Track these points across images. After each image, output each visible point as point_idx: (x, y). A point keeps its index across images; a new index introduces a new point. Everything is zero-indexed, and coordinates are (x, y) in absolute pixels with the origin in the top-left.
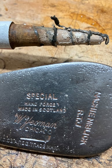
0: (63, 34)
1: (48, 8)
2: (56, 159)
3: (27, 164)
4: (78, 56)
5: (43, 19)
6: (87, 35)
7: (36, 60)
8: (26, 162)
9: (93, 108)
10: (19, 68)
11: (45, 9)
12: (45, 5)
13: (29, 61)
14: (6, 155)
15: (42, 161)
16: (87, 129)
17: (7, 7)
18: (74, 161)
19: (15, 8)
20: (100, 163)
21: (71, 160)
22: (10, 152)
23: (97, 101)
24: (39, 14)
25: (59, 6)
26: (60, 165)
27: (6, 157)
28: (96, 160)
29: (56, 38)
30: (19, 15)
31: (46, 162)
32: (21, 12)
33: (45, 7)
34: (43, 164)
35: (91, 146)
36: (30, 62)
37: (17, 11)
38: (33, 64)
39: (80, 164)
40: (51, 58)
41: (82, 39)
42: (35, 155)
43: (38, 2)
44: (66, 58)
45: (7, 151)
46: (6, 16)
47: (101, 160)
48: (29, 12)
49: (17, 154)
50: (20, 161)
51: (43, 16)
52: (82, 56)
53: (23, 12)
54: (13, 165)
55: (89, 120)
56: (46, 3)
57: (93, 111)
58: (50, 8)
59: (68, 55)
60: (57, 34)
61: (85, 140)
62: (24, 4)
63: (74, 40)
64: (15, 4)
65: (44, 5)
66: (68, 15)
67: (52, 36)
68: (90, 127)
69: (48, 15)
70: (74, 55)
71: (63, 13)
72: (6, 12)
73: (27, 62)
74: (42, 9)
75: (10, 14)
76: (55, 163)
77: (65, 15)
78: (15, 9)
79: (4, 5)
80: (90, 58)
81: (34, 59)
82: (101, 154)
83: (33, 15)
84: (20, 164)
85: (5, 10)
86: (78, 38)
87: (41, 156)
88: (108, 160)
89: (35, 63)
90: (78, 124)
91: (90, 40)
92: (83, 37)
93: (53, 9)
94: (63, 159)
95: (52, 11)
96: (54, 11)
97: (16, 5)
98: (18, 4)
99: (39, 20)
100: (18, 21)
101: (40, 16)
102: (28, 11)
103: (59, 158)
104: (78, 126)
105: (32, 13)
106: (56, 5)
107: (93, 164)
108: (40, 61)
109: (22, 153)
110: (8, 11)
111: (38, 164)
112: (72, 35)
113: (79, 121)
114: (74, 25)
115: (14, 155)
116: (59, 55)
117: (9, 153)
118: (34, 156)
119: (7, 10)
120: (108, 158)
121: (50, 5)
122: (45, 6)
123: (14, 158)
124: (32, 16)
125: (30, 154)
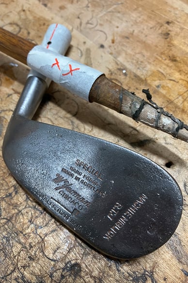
0: (149, 113)
1: (165, 60)
2: (76, 239)
3: (46, 227)
4: (166, 141)
5: (150, 73)
6: (176, 126)
7: (114, 123)
8: (46, 225)
9: (133, 208)
10: (90, 123)
11: (160, 59)
12: (164, 54)
13: (105, 119)
14: (31, 207)
15: (62, 233)
16: (117, 226)
17: (115, 38)
18: (92, 252)
19: (125, 44)
20: (119, 270)
21: (90, 249)
22: (37, 207)
23: (140, 203)
24: (150, 63)
25: (180, 63)
26: (77, 248)
27: (30, 209)
28: (116, 265)
29: (139, 114)
30: (124, 55)
31: (65, 236)
32: (129, 51)
33: (161, 57)
34: (61, 237)
35: (113, 245)
36: (105, 122)
37: (125, 48)
38: (107, 126)
39: (97, 259)
40: (132, 128)
41: (169, 128)
42: (58, 224)
43: (156, 46)
44: (150, 136)
45: (34, 204)
46: (109, 50)
47: (120, 268)
48: (138, 56)
49: (42, 213)
50: (42, 220)
51: (153, 68)
52: (171, 144)
53: (131, 53)
54: (33, 220)
55: (123, 218)
56: (166, 52)
57: (131, 211)
58: (167, 61)
59: (154, 134)
60: (143, 110)
61: (109, 236)
62: (138, 41)
63: (159, 124)
64: (127, 38)
65: (162, 53)
66: (186, 81)
67: (136, 110)
68: (120, 226)
69: (160, 70)
70: (162, 137)
71: (181, 74)
72: (112, 44)
73: (102, 120)
74: (157, 58)
75: (115, 49)
76: (73, 242)
77: (181, 79)
78: (123, 45)
79: (113, 35)
80: (179, 150)
81: (112, 121)
82: (124, 263)
83: (142, 62)
84: (40, 223)
85: (111, 41)
86: (165, 124)
87: (63, 228)
88: (128, 273)
89: (110, 126)
90: (110, 216)
91: (177, 134)
92: (171, 127)
93: (171, 64)
94: (82, 244)
95: (168, 66)
96: (171, 67)
97: (128, 40)
98: (131, 39)
99: (145, 72)
100: (119, 63)
101: (149, 66)
102: (139, 53)
103: (79, 240)
104: (109, 217)
105: (141, 59)
106: (178, 59)
107: (110, 267)
108: (117, 125)
109: (47, 214)
110: (114, 44)
111: (57, 234)
112: (159, 118)
113: (113, 213)
114: (185, 98)
115: (38, 212)
116: (143, 129)
117: (35, 207)
118: (56, 224)
119: (113, 42)
120: (129, 271)
121: (169, 57)
122: (163, 56)
123: (37, 215)
124: (139, 62)
125: (53, 220)
